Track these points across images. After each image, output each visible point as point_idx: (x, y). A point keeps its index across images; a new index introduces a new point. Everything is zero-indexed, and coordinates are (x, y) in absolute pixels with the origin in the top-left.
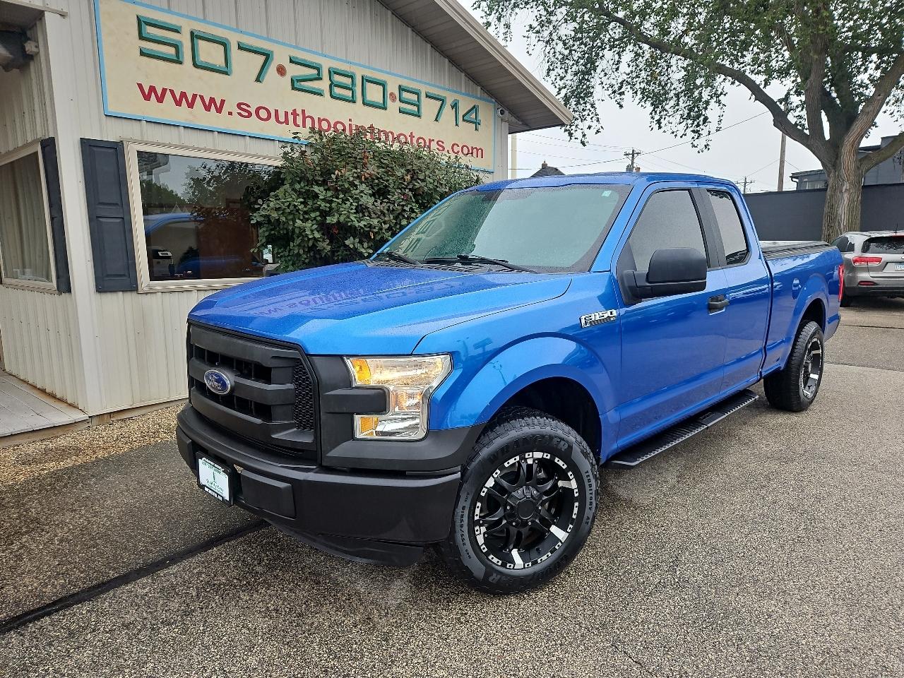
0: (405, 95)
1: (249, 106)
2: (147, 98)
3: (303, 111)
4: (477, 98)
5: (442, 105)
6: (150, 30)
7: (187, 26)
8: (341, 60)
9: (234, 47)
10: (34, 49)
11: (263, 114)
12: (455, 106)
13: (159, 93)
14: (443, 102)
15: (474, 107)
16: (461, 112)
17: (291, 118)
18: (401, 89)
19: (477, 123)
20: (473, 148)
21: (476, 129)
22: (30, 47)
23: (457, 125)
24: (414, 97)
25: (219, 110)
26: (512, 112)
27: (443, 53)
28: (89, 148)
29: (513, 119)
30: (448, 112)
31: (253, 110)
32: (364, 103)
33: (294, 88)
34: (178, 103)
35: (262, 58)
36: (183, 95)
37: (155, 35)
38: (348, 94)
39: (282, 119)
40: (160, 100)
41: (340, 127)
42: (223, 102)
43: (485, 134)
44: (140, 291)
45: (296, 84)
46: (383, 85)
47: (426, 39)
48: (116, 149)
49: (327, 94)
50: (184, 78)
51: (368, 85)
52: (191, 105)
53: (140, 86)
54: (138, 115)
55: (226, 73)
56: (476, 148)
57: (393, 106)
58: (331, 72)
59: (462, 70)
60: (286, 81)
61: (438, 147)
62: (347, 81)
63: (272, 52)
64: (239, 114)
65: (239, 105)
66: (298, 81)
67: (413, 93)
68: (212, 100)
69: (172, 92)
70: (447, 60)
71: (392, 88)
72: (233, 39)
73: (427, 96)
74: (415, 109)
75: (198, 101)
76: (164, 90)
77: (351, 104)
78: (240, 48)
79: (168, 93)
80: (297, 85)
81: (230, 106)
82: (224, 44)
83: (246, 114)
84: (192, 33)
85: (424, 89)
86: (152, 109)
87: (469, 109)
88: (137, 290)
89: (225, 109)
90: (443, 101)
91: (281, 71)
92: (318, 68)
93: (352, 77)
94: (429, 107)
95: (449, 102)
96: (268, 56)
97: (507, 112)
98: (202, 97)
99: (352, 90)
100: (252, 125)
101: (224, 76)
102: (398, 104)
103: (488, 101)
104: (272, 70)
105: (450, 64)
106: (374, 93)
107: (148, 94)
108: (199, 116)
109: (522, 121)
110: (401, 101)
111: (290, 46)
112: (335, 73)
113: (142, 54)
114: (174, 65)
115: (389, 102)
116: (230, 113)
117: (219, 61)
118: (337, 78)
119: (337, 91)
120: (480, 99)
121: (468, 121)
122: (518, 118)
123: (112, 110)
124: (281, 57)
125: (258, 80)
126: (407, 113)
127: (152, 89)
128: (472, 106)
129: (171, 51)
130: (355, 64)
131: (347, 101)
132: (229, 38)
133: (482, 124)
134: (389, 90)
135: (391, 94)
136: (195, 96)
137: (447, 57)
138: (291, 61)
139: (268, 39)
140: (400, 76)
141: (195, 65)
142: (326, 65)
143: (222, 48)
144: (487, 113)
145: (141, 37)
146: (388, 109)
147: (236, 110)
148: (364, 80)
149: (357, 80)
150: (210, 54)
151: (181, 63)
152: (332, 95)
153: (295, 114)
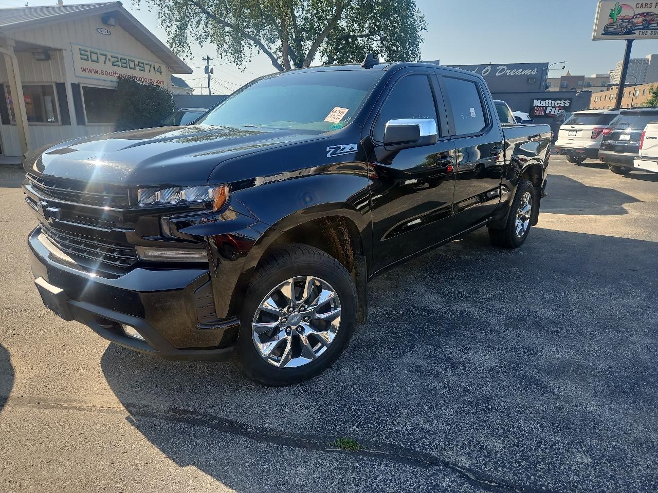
0: (140, 64)
1: (103, 72)
6: (82, 52)
7: (89, 50)
8: (124, 55)
9: (99, 54)
11: (107, 73)
12: (154, 67)
14: (151, 66)
15: (160, 67)
16: (156, 68)
18: (139, 62)
19: (161, 72)
20: (161, 81)
21: (161, 74)
23: (155, 73)
24: (143, 65)
25: (97, 73)
28: (73, 86)
30: (152, 69)
32: (130, 68)
33: (113, 65)
34: (89, 72)
35: (105, 57)
36: (90, 69)
38: (125, 65)
39: (111, 75)
40: (85, 71)
41: (124, 76)
44: (86, 125)
46: (135, 61)
48: (78, 85)
49: (120, 66)
50: (89, 65)
51: (130, 62)
52: (91, 72)
53: (81, 68)
54: (81, 76)
55: (98, 62)
57: (137, 68)
58: (121, 59)
60: (111, 63)
61: (151, 81)
62: (124, 61)
63: (107, 54)
65: (101, 71)
66: (113, 62)
67: (142, 63)
68: (96, 70)
69: (88, 69)
72: (98, 52)
73: (146, 64)
74: (143, 69)
76: (86, 69)
81: (99, 72)
82: (97, 54)
83: (103, 74)
84: (90, 52)
85: (145, 62)
86: (84, 74)
87: (158, 68)
91: (109, 60)
92: (118, 58)
93: (126, 60)
94: (147, 68)
97: (169, 68)
100: (104, 77)
104: (107, 60)
107: (83, 70)
108: (93, 75)
110: (139, 66)
111: (111, 52)
113: (81, 59)
117: (96, 59)
118: (122, 61)
119: (123, 65)
120: (161, 63)
121: (158, 72)
122: (173, 70)
123: (76, 75)
124: (109, 57)
125: (105, 63)
126: (141, 70)
127: (84, 68)
129: (87, 57)
130: (127, 55)
131: (125, 67)
134: (136, 63)
136: (92, 70)
137: (150, 50)
138: (111, 57)
139: (107, 50)
140: (139, 58)
141: (91, 61)
142: (120, 56)
144: (164, 68)
145: (81, 54)
147: (101, 73)
148: (129, 60)
149: (128, 61)
150: (94, 57)
151: (88, 60)
152: (122, 67)
153: (114, 73)
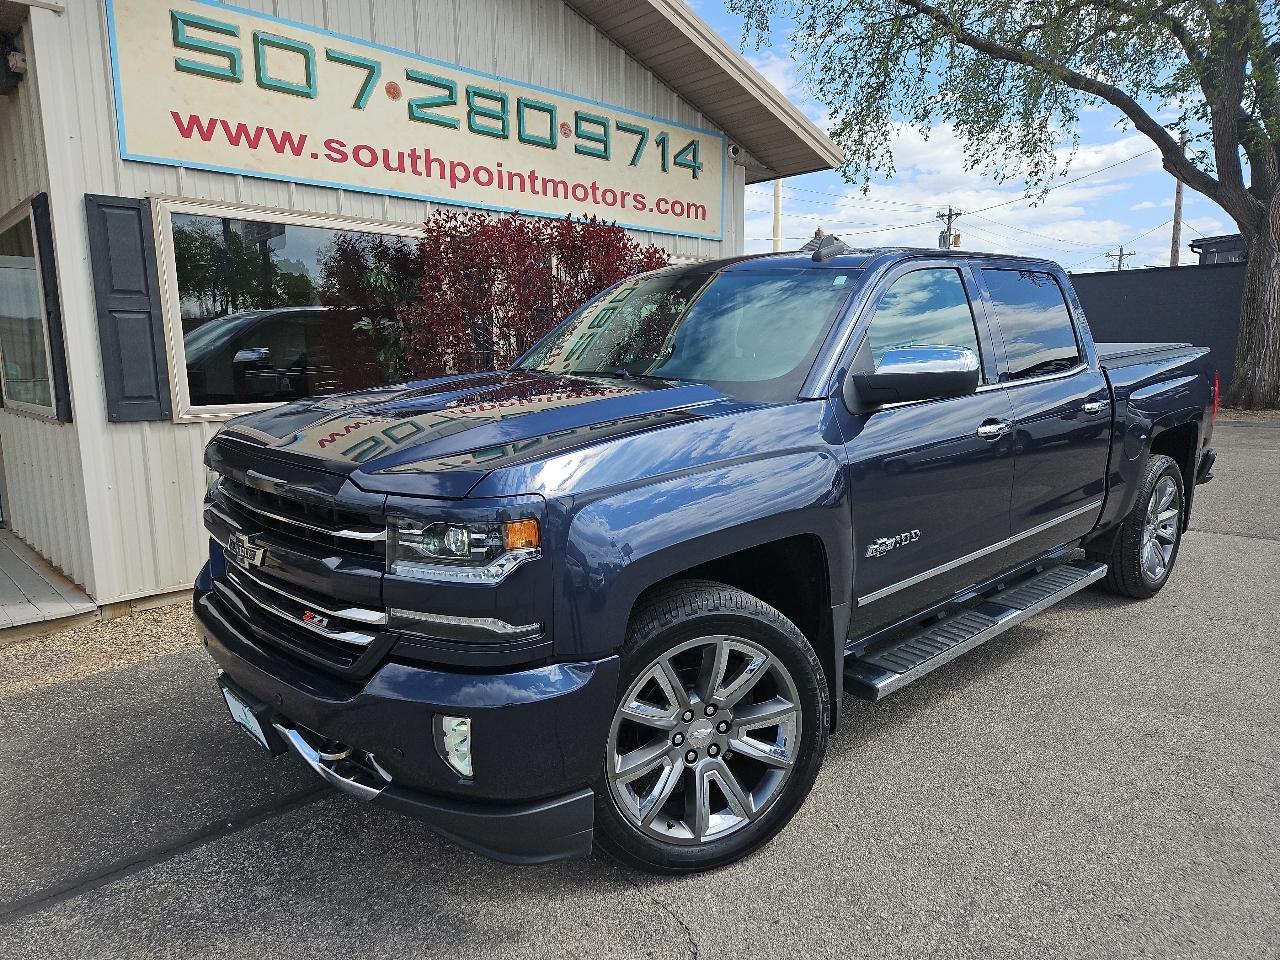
0: (585, 126)
1: (343, 145)
2: (186, 133)
3: (427, 152)
4: (696, 129)
5: (642, 140)
6: (191, 33)
7: (247, 26)
8: (487, 76)
9: (320, 58)
10: (20, 64)
11: (365, 156)
12: (662, 142)
13: (205, 126)
14: (644, 136)
15: (692, 143)
16: (673, 148)
17: (407, 162)
18: (578, 117)
19: (696, 169)
20: (689, 206)
21: (694, 177)
22: (14, 61)
23: (664, 170)
24: (599, 130)
25: (297, 151)
26: (751, 151)
27: (645, 64)
28: (97, 208)
29: (752, 160)
30: (651, 151)
31: (349, 150)
32: (521, 139)
33: (412, 117)
34: (234, 141)
35: (365, 73)
36: (242, 128)
37: (199, 41)
38: (497, 125)
39: (394, 163)
40: (206, 136)
41: (484, 176)
42: (303, 139)
43: (709, 185)
44: (176, 420)
45: (416, 113)
46: (550, 111)
47: (618, 42)
48: (140, 209)
49: (464, 126)
50: (243, 103)
51: (527, 112)
52: (253, 144)
53: (176, 116)
54: (171, 159)
55: (308, 96)
56: (694, 205)
57: (566, 143)
58: (470, 93)
59: (674, 89)
60: (402, 105)
61: (635, 203)
62: (496, 106)
63: (379, 64)
64: (329, 156)
65: (328, 144)
66: (419, 106)
67: (596, 122)
68: (287, 136)
69: (225, 124)
70: (650, 74)
71: (565, 116)
72: (319, 44)
73: (619, 128)
74: (601, 147)
75: (265, 135)
76: (213, 123)
77: (500, 141)
78: (330, 57)
79: (219, 126)
80: (418, 112)
81: (314, 145)
82: (306, 53)
83: (338, 156)
84: (255, 36)
85: (613, 118)
86: (194, 151)
87: (684, 146)
88: (171, 418)
89: (307, 150)
90: (643, 134)
91: (393, 91)
92: (450, 89)
93: (503, 101)
94: (622, 145)
95: (653, 136)
96: (372, 70)
97: (742, 151)
98: (270, 132)
99: (502, 119)
100: (349, 174)
101: (304, 99)
102: (573, 140)
103: (712, 133)
104: (379, 89)
105: (656, 81)
106: (537, 124)
107: (190, 126)
108: (267, 160)
109: (766, 163)
110: (578, 136)
111: (406, 54)
112: (476, 94)
113: (179, 67)
114: (228, 84)
115: (560, 138)
116: (315, 156)
117: (298, 79)
118: (479, 102)
119: (479, 120)
120: (702, 131)
121: (680, 165)
122: (759, 159)
123: (132, 152)
124: (392, 71)
125: (357, 105)
126: (590, 154)
127: (194, 120)
128: (689, 142)
129: (225, 63)
130: (507, 81)
131: (494, 135)
132: (313, 44)
133: (704, 168)
134: (559, 120)
135: (563, 126)
136: (259, 131)
137: (650, 68)
138: (408, 77)
139: (373, 44)
140: (576, 98)
141: (261, 84)
142: (462, 81)
143: (301, 57)
144: (711, 152)
145: (177, 43)
146: (558, 147)
147: (323, 151)
148: (521, 104)
149: (512, 106)
150: (284, 67)
151: (238, 81)
152: (471, 128)
153: (414, 156)
